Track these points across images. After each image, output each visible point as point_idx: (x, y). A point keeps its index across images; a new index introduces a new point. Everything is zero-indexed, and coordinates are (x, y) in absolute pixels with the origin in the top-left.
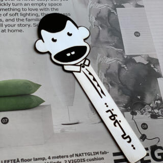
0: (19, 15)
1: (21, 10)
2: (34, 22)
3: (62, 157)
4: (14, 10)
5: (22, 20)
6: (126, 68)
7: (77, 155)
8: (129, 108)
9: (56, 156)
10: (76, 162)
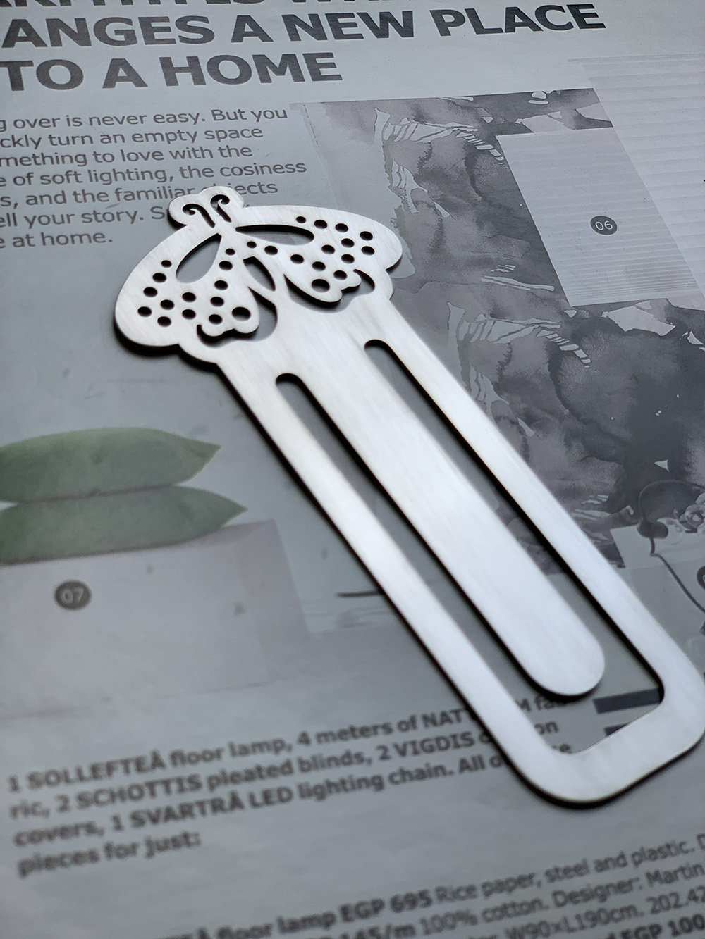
0: (84, 177)
1: (90, 158)
2: (153, 202)
3: (364, 732)
4: (56, 159)
5: (100, 196)
6: (580, 354)
7: (429, 720)
8: (628, 511)
9: (336, 729)
10: (431, 750)
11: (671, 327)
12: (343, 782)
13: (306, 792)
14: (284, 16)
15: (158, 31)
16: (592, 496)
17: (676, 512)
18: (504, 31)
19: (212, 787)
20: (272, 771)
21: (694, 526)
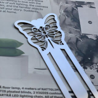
0: (16, 4)
1: (17, 1)
2: (24, 9)
3: (32, 89)
4: (13, 1)
5: (17, 7)
6: (81, 40)
7: (43, 89)
9: (28, 88)
10: (41, 93)
11: (96, 39)
12: (27, 96)
13: (21, 96)
17: (89, 66)
19: (7, 92)
20: (17, 92)
21: (92, 68)
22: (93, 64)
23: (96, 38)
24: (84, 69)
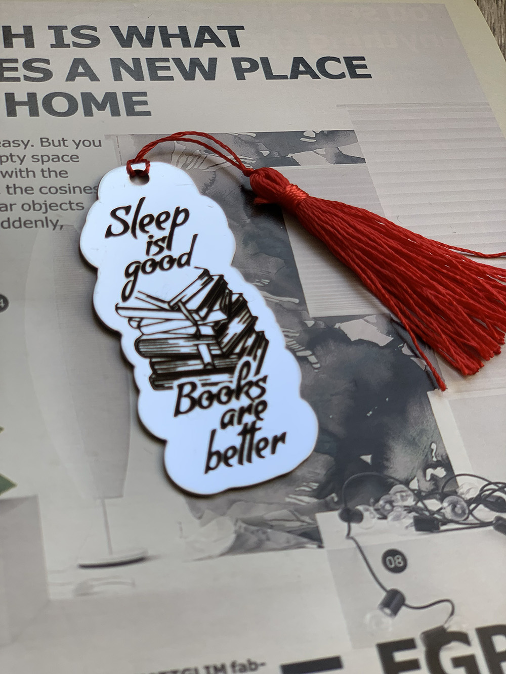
6: (313, 359)
8: (333, 498)
11: (390, 339)
14: (112, 59)
15: (8, 71)
16: (305, 484)
17: (372, 500)
18: (289, 78)
21: (385, 513)
22: (391, 486)
23: (388, 334)
24: (345, 524)
